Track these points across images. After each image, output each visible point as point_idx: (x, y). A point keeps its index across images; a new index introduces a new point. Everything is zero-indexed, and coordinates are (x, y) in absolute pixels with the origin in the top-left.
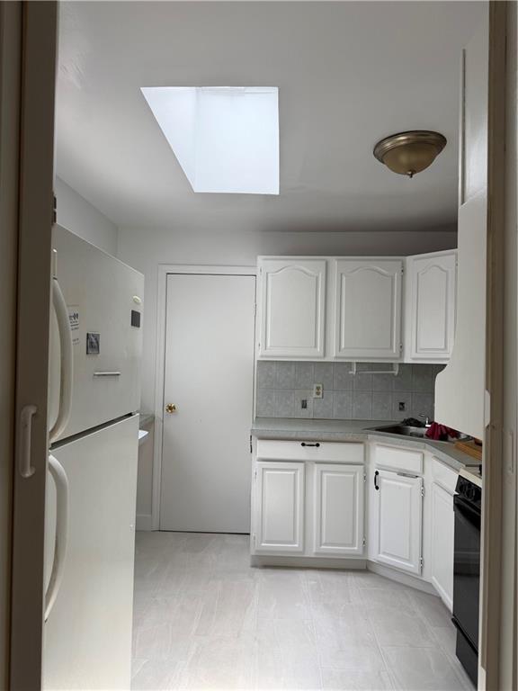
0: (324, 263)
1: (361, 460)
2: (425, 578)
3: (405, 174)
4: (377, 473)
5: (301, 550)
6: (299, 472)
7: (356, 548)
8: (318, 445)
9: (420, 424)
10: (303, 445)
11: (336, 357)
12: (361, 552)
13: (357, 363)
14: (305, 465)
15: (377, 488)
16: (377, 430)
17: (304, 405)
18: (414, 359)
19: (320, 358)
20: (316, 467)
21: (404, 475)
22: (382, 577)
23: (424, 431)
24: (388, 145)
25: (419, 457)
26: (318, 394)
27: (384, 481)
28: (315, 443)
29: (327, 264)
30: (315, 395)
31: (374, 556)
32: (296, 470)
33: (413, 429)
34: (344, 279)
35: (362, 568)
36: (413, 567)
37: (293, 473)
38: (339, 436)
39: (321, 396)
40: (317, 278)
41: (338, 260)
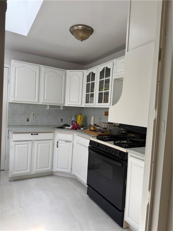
0: (39, 67)
1: (52, 138)
2: (73, 173)
3: (80, 40)
4: (58, 142)
5: (30, 172)
6: (29, 145)
7: (49, 168)
8: (37, 134)
9: (69, 126)
10: (32, 134)
11: (43, 103)
12: (51, 169)
13: (49, 105)
14: (32, 142)
15: (57, 147)
16: (57, 128)
17: (28, 120)
18: (68, 105)
19: (37, 103)
20: (36, 142)
21: (67, 142)
22: (57, 176)
23: (70, 128)
24: (76, 28)
25: (72, 136)
26: (33, 116)
27: (60, 144)
28: (36, 134)
29: (40, 67)
30: (32, 117)
31: (55, 169)
32: (29, 144)
33: (67, 127)
34: (46, 74)
35: (50, 174)
36: (68, 171)
37: (27, 145)
38: (46, 131)
39: (34, 117)
40: (36, 72)
41: (44, 67)
